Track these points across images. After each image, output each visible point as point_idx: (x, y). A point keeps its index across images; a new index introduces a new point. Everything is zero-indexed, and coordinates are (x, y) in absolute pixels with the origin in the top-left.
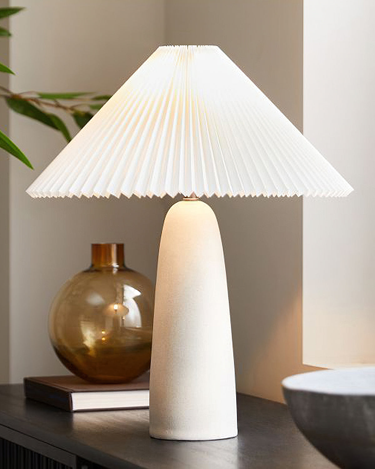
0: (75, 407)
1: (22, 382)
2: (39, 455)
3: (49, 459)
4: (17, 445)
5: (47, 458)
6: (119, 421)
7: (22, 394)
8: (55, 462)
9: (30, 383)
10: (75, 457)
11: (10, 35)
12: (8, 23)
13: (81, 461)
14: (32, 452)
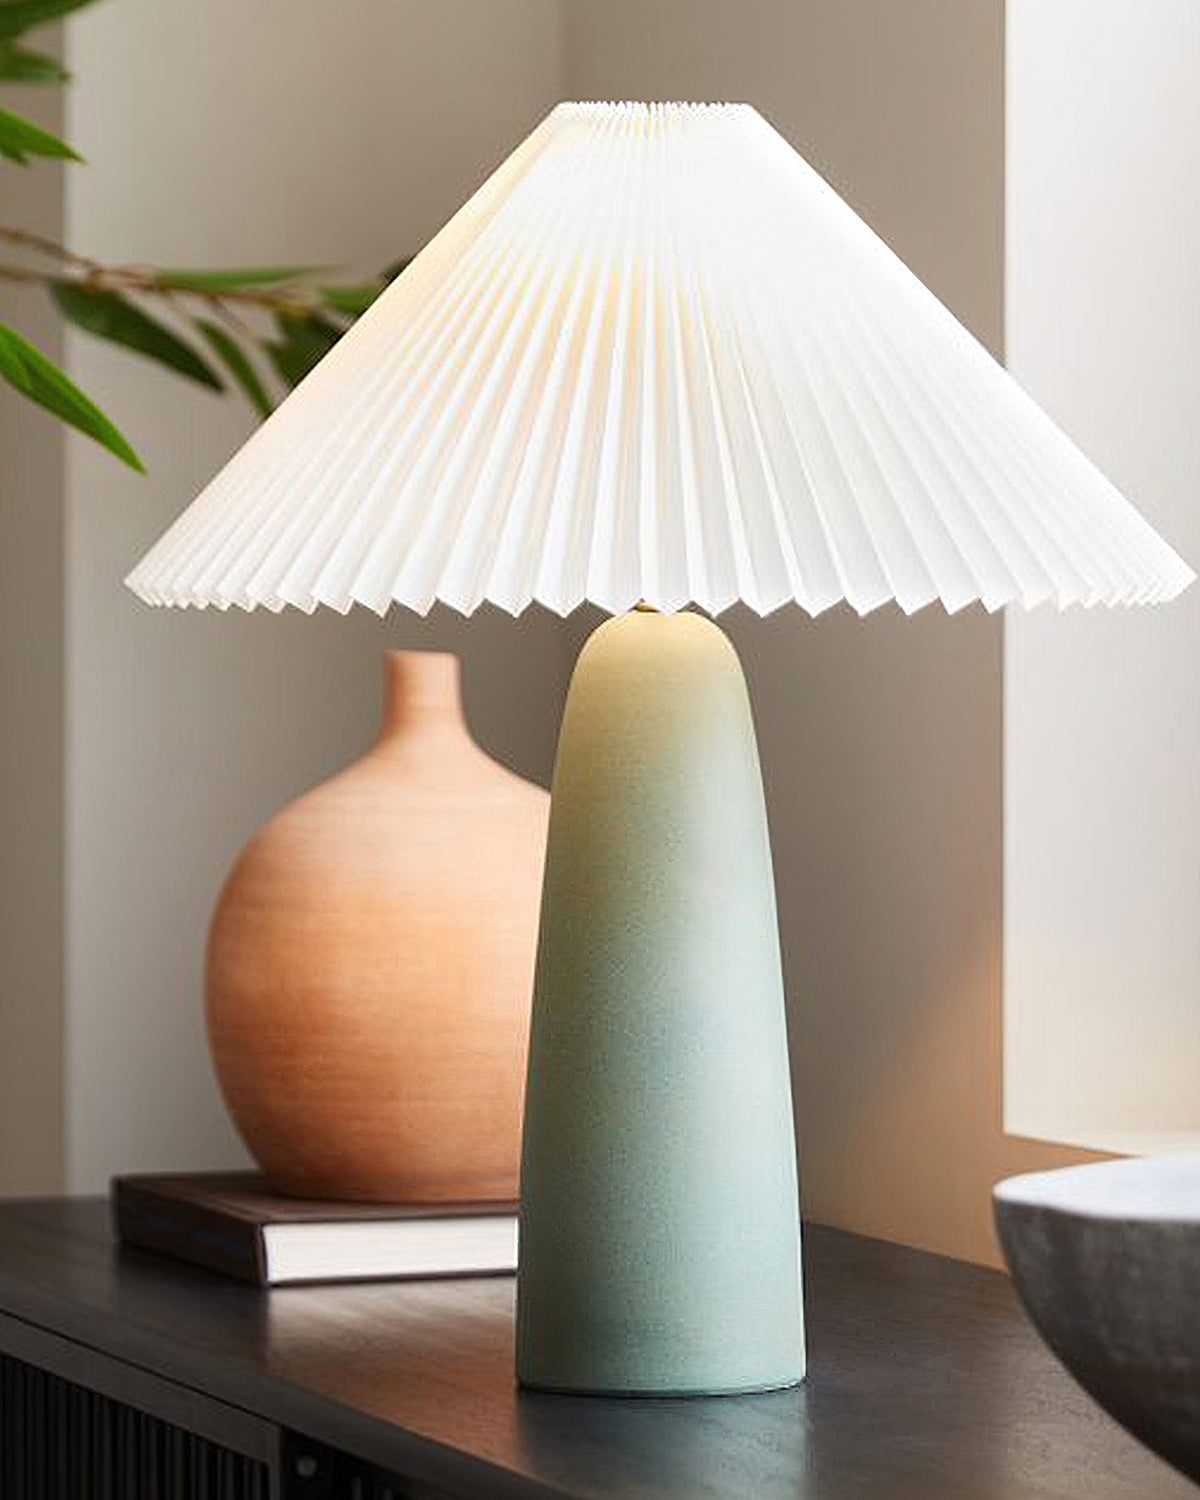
0: (275, 1273)
1: (103, 1189)
2: (162, 1424)
3: (192, 1437)
4: (91, 1393)
5: (187, 1435)
6: (417, 1315)
7: (105, 1229)
8: (213, 1447)
9: (131, 1194)
10: (276, 1429)
11: (64, 77)
12: (60, 42)
13: (294, 1443)
14: (138, 1413)
